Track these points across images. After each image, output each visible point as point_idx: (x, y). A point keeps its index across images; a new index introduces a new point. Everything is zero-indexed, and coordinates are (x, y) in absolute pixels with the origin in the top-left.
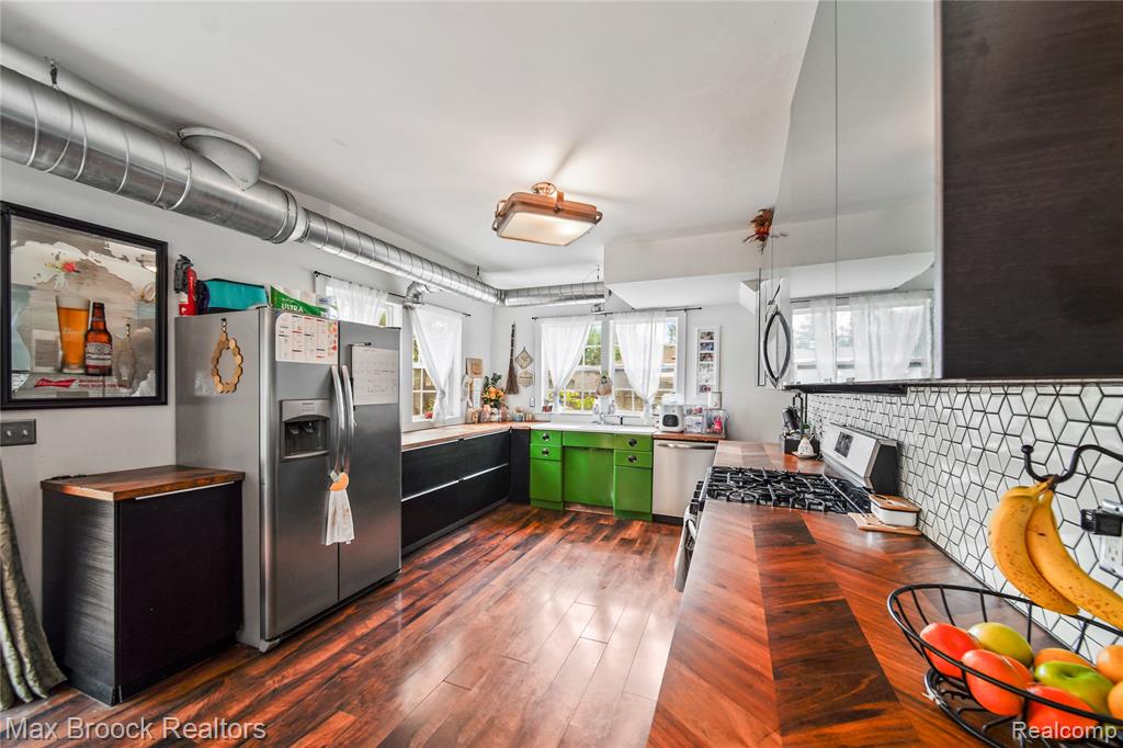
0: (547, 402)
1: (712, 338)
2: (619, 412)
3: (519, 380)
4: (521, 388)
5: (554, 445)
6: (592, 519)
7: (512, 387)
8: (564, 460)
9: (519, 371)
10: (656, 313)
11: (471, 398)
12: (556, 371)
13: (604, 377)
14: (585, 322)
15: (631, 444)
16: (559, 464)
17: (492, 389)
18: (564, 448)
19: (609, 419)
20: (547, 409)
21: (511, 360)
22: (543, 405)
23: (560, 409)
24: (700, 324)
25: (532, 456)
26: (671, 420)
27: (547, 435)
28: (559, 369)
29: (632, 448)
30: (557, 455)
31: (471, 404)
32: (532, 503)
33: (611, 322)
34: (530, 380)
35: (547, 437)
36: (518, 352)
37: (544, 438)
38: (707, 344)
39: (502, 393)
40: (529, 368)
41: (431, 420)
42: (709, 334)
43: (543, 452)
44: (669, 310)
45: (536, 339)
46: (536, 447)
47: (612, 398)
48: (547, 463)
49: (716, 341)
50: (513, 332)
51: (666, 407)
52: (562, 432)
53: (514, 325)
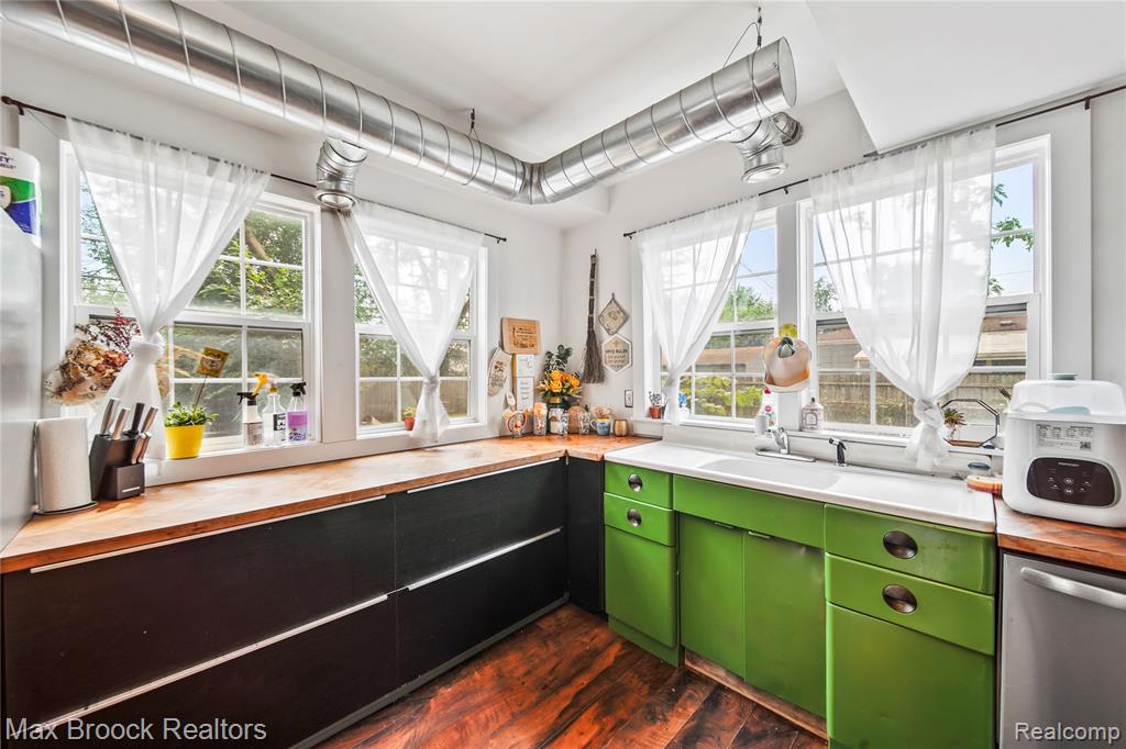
0: (655, 397)
2: (829, 429)
3: (604, 356)
4: (610, 371)
5: (654, 504)
7: (594, 371)
8: (677, 546)
9: (606, 341)
11: (513, 391)
12: (670, 338)
13: (787, 341)
16: (667, 555)
17: (556, 374)
18: (676, 516)
20: (656, 413)
21: (591, 320)
22: (649, 404)
23: (679, 416)
25: (607, 520)
27: (638, 478)
28: (676, 331)
30: (660, 530)
31: (511, 402)
32: (611, 624)
33: (804, 205)
34: (625, 355)
35: (638, 482)
36: (602, 302)
37: (632, 483)
39: (574, 382)
40: (623, 334)
41: (411, 433)
43: (632, 518)
45: (634, 273)
46: (616, 501)
47: (807, 392)
48: (639, 545)
50: (593, 265)
51: (1042, 427)
52: (672, 475)
53: (594, 256)
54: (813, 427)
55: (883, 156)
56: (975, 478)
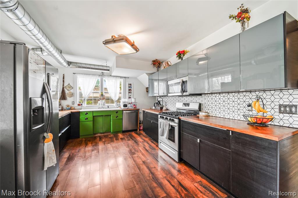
0: (80, 102)
1: (131, 85)
2: (106, 105)
3: (66, 95)
4: (68, 98)
5: (90, 116)
6: (106, 137)
7: (64, 97)
8: (94, 121)
9: (67, 92)
10: (118, 77)
13: (102, 94)
14: (95, 77)
15: (116, 113)
16: (92, 122)
18: (94, 117)
19: (104, 107)
20: (80, 105)
21: (63, 87)
23: (85, 105)
24: (128, 82)
25: (80, 121)
26: (125, 106)
28: (85, 91)
29: (117, 114)
30: (91, 119)
32: (80, 137)
34: (72, 95)
36: (65, 85)
37: (86, 114)
38: (130, 87)
40: (72, 91)
42: (131, 84)
43: (86, 119)
44: (121, 77)
45: (75, 81)
46: (82, 118)
48: (87, 122)
49: (132, 86)
50: (64, 77)
51: (124, 102)
52: (93, 111)
53: (64, 75)
54: (105, 105)
55: (112, 76)
56: (119, 107)
